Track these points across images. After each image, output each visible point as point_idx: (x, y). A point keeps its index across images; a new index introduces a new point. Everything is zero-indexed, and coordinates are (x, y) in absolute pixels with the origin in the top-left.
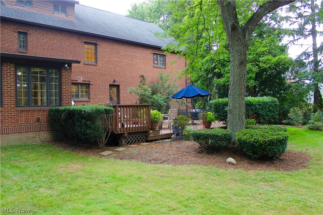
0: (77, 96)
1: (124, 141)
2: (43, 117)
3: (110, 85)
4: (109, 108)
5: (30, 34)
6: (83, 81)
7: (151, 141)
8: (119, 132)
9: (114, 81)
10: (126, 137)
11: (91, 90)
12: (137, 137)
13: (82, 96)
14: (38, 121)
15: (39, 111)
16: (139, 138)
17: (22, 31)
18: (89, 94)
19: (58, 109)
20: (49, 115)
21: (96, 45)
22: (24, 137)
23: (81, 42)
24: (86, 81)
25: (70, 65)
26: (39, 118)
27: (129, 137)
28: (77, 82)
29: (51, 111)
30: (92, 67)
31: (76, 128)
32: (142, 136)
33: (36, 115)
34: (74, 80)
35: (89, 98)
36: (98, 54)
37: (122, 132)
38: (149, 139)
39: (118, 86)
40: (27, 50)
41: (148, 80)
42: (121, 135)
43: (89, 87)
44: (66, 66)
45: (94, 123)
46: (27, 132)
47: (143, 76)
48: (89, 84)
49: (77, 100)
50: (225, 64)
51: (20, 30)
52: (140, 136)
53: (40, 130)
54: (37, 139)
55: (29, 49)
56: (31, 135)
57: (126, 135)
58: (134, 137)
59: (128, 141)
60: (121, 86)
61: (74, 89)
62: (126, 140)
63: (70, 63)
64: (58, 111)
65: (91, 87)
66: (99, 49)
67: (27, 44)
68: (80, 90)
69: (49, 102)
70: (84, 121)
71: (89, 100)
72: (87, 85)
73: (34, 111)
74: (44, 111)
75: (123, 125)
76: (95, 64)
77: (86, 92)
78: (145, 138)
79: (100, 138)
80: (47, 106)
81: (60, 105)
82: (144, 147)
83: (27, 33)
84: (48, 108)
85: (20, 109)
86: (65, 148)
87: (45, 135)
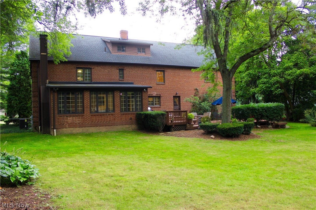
0: (153, 104)
1: (173, 130)
2: (133, 117)
3: (174, 97)
4: (164, 113)
5: (125, 70)
6: (156, 95)
7: (187, 130)
8: (170, 125)
9: (177, 94)
10: (174, 128)
11: (161, 100)
12: (180, 127)
13: (156, 104)
14: (131, 119)
15: (131, 114)
16: (181, 128)
17: (121, 68)
18: (160, 102)
19: (141, 113)
20: (136, 116)
21: (164, 71)
22: (125, 127)
23: (155, 71)
24: (158, 95)
25: (147, 89)
26: (131, 118)
27: (176, 128)
28: (153, 95)
29: (137, 114)
30: (162, 85)
31: (149, 122)
32: (183, 127)
33: (130, 116)
34: (151, 95)
35: (160, 105)
36: (165, 77)
37: (172, 125)
38: (187, 129)
39: (179, 97)
40: (123, 79)
41: (201, 91)
42: (171, 126)
43: (160, 98)
44: (145, 90)
45: (156, 120)
46: (126, 125)
47: (196, 89)
48: (160, 97)
49: (152, 106)
50: (261, 77)
51: (120, 68)
52: (182, 127)
53: (132, 124)
54: (130, 128)
55: (125, 78)
56: (127, 126)
57: (173, 126)
58: (178, 127)
59: (175, 130)
60: (181, 96)
61: (151, 99)
62: (174, 129)
63: (146, 88)
64: (140, 114)
65: (161, 98)
66: (166, 74)
67: (123, 75)
68: (154, 100)
69: (136, 109)
70: (152, 119)
71: (160, 107)
72: (159, 97)
73: (129, 114)
74: (134, 114)
75: (172, 121)
76: (163, 83)
77: (158, 101)
78: (185, 128)
79: (160, 127)
80: (135, 111)
81: (142, 111)
82: (183, 132)
83: (123, 69)
84: (136, 112)
85: (122, 113)
86: (144, 133)
87: (134, 126)
